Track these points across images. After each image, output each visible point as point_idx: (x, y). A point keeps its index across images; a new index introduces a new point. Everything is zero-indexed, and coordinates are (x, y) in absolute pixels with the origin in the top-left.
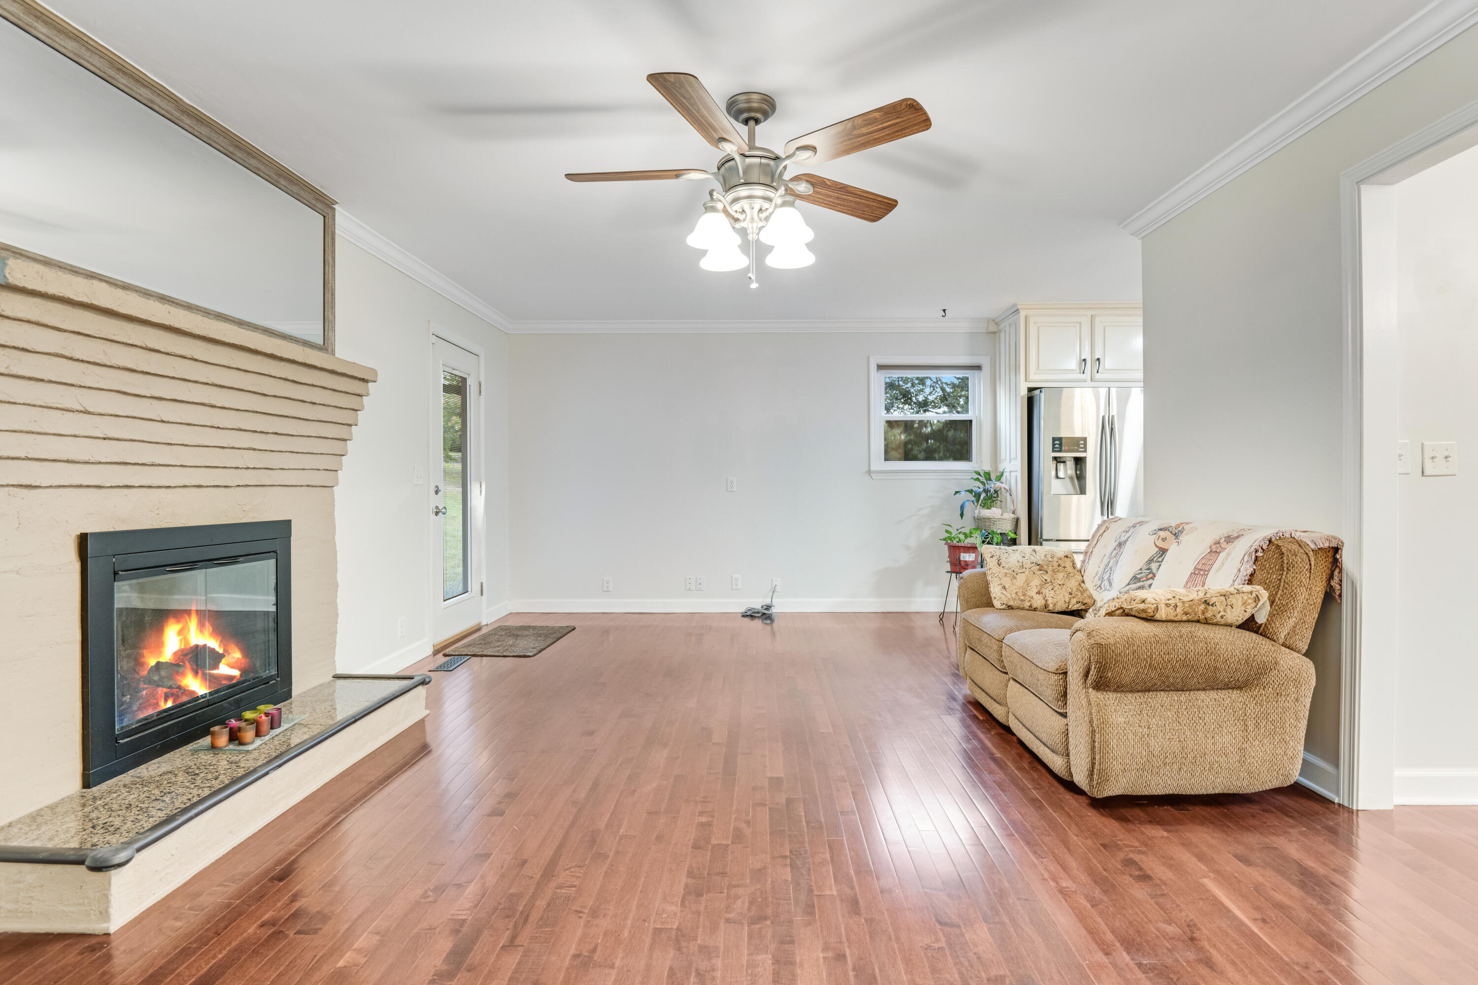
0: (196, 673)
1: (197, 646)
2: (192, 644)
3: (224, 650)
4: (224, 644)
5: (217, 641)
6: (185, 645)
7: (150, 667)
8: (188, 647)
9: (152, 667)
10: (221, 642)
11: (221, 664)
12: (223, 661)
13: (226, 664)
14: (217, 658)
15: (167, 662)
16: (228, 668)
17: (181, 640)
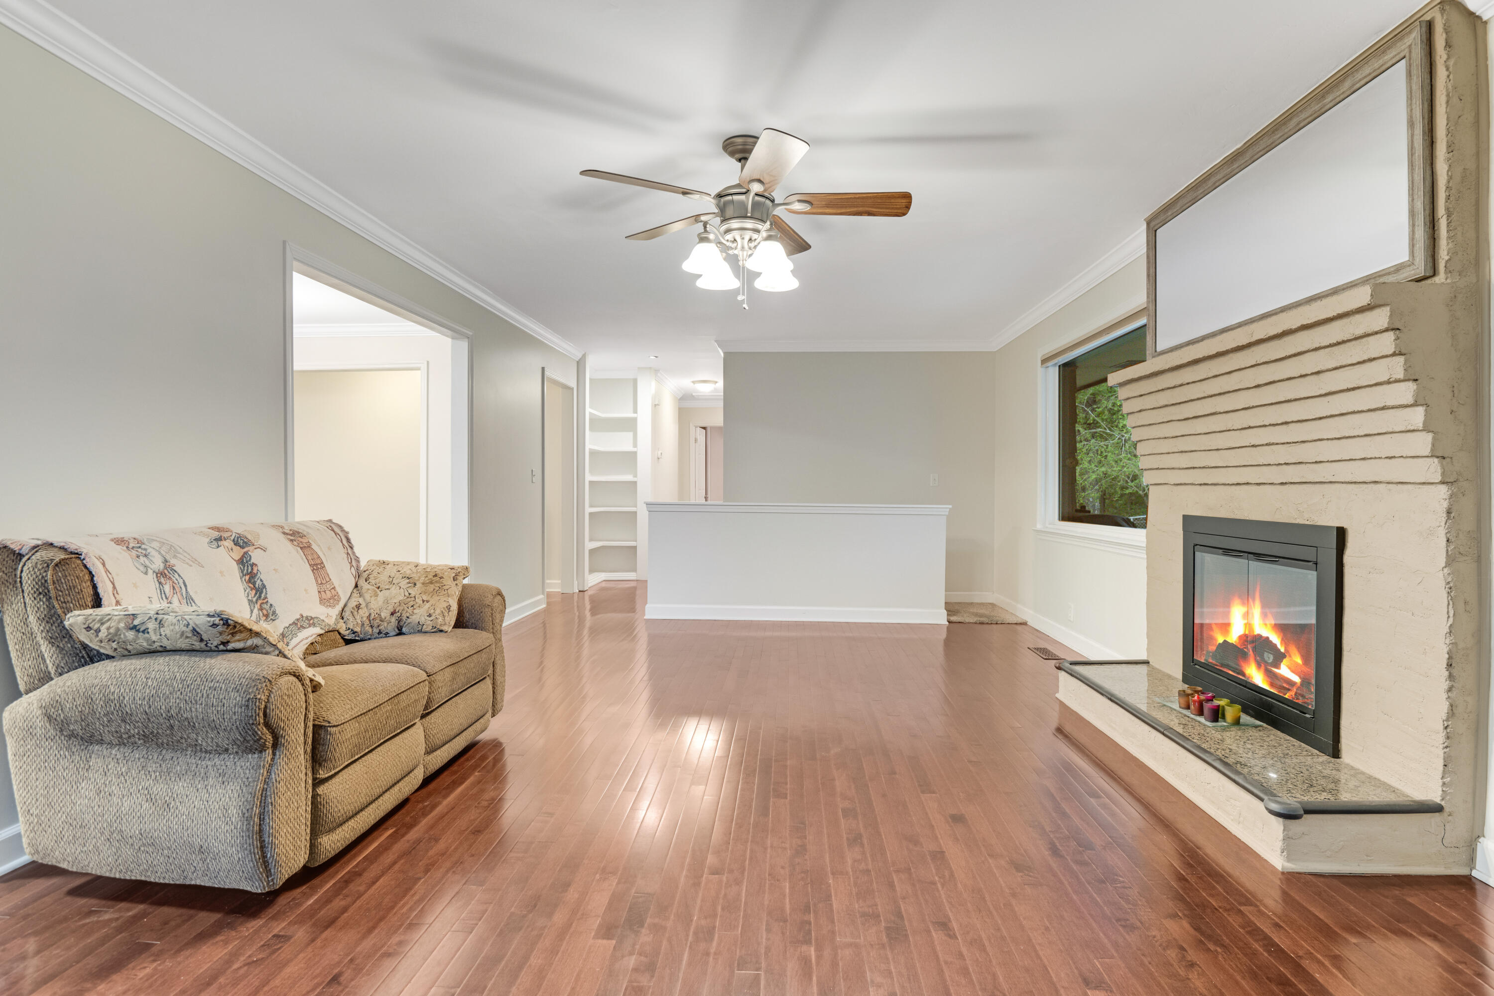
0: (1259, 666)
1: (1260, 636)
2: (1256, 633)
3: (1286, 650)
4: (1286, 644)
5: (1279, 637)
6: (1249, 631)
7: (1218, 643)
8: (1252, 634)
9: (1219, 644)
10: (1282, 640)
11: (1282, 664)
12: (1285, 661)
13: (1287, 666)
14: (1279, 657)
15: (1232, 644)
16: (1289, 671)
17: (1246, 624)
